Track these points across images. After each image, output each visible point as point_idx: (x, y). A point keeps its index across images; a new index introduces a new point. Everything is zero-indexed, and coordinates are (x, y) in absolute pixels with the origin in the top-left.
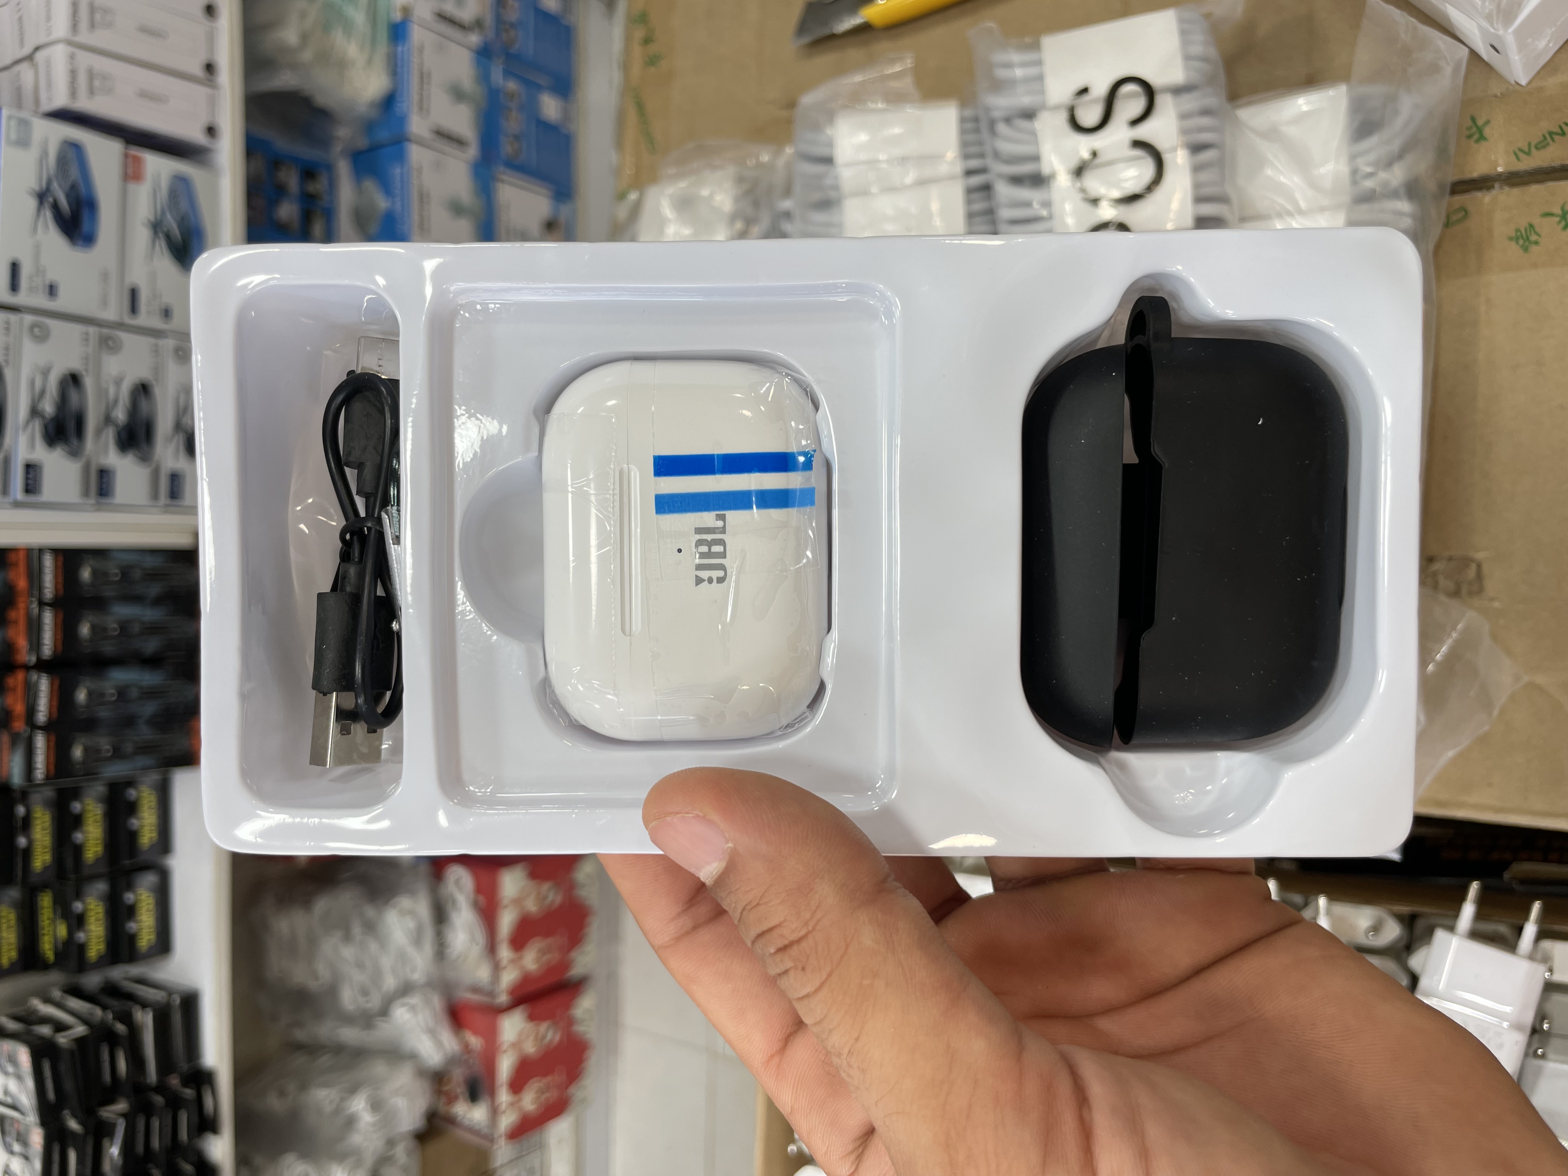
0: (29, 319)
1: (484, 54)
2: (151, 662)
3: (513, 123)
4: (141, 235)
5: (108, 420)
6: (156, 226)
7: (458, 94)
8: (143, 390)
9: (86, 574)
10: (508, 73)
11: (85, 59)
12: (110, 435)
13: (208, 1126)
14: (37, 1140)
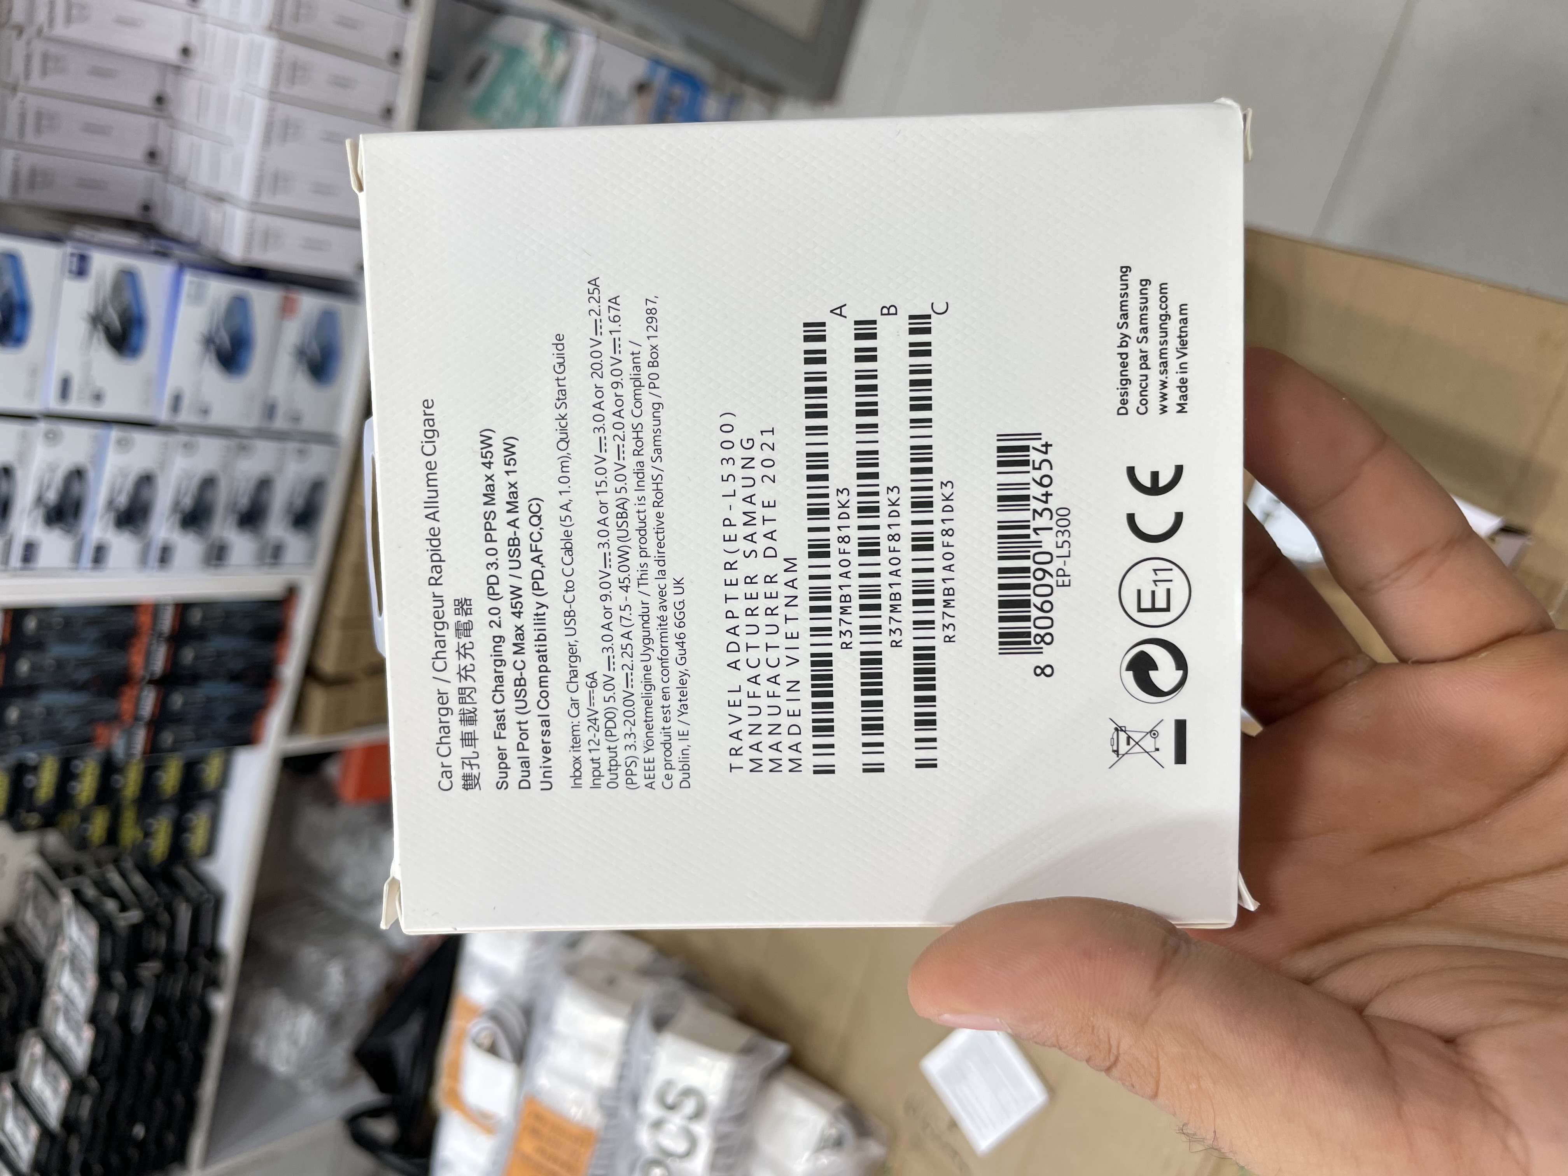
0: (182, 438)
2: (234, 678)
4: (285, 360)
5: (232, 506)
6: (301, 353)
8: (264, 484)
9: (196, 617)
11: (263, 220)
12: (232, 519)
13: (214, 983)
14: (92, 981)
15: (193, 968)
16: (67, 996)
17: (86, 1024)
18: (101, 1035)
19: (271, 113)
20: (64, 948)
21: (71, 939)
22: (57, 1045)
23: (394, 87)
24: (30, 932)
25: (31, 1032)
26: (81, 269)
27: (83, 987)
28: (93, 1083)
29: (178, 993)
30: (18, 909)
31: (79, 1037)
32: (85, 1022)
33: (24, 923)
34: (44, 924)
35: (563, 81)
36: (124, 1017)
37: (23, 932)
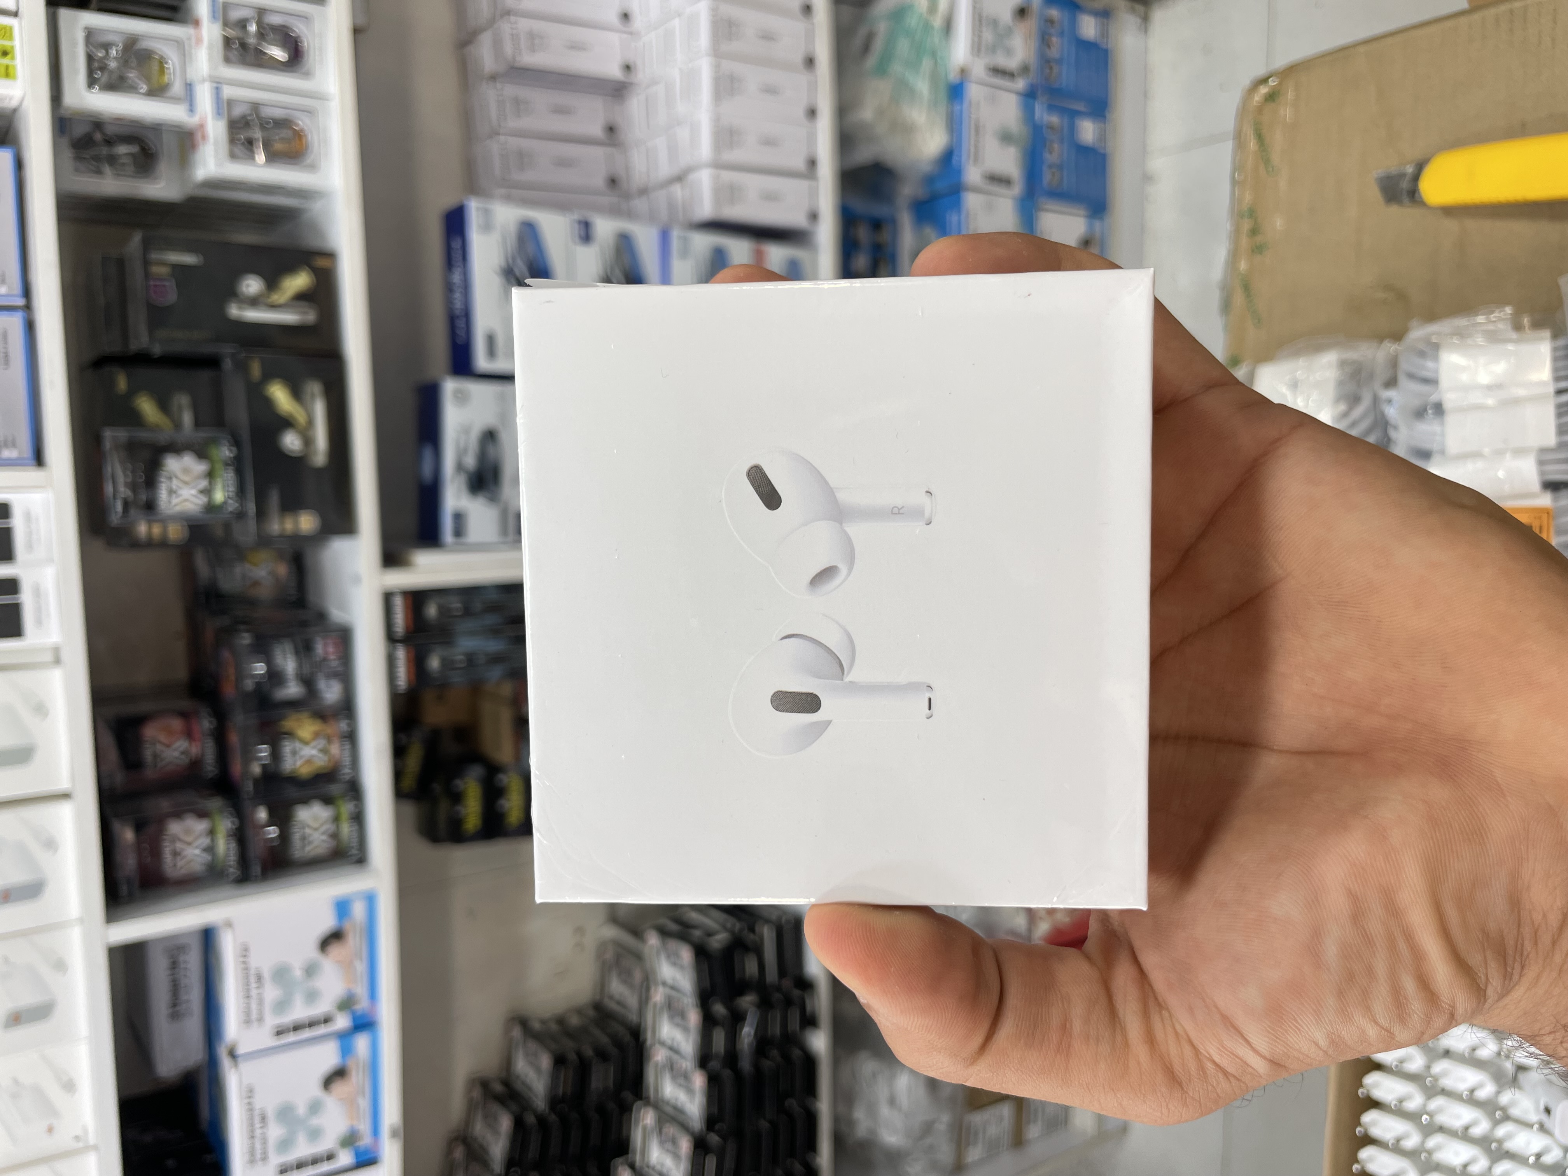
1: (1029, 96)
3: (1055, 154)
7: (1006, 138)
10: (1051, 108)
11: (726, 177)
13: (810, 1022)
14: (694, 1017)
15: (788, 1002)
16: (671, 1049)
17: (697, 1068)
18: (713, 1081)
19: (717, 67)
20: (658, 996)
21: (664, 984)
22: (668, 1109)
23: (810, 36)
24: (619, 1003)
25: (638, 1104)
26: (586, 233)
27: (685, 1029)
28: (714, 1139)
29: (777, 1031)
30: (602, 985)
31: (690, 1091)
32: (695, 1067)
33: (611, 998)
34: (631, 986)
35: (948, 26)
36: (732, 1057)
37: (613, 1006)
